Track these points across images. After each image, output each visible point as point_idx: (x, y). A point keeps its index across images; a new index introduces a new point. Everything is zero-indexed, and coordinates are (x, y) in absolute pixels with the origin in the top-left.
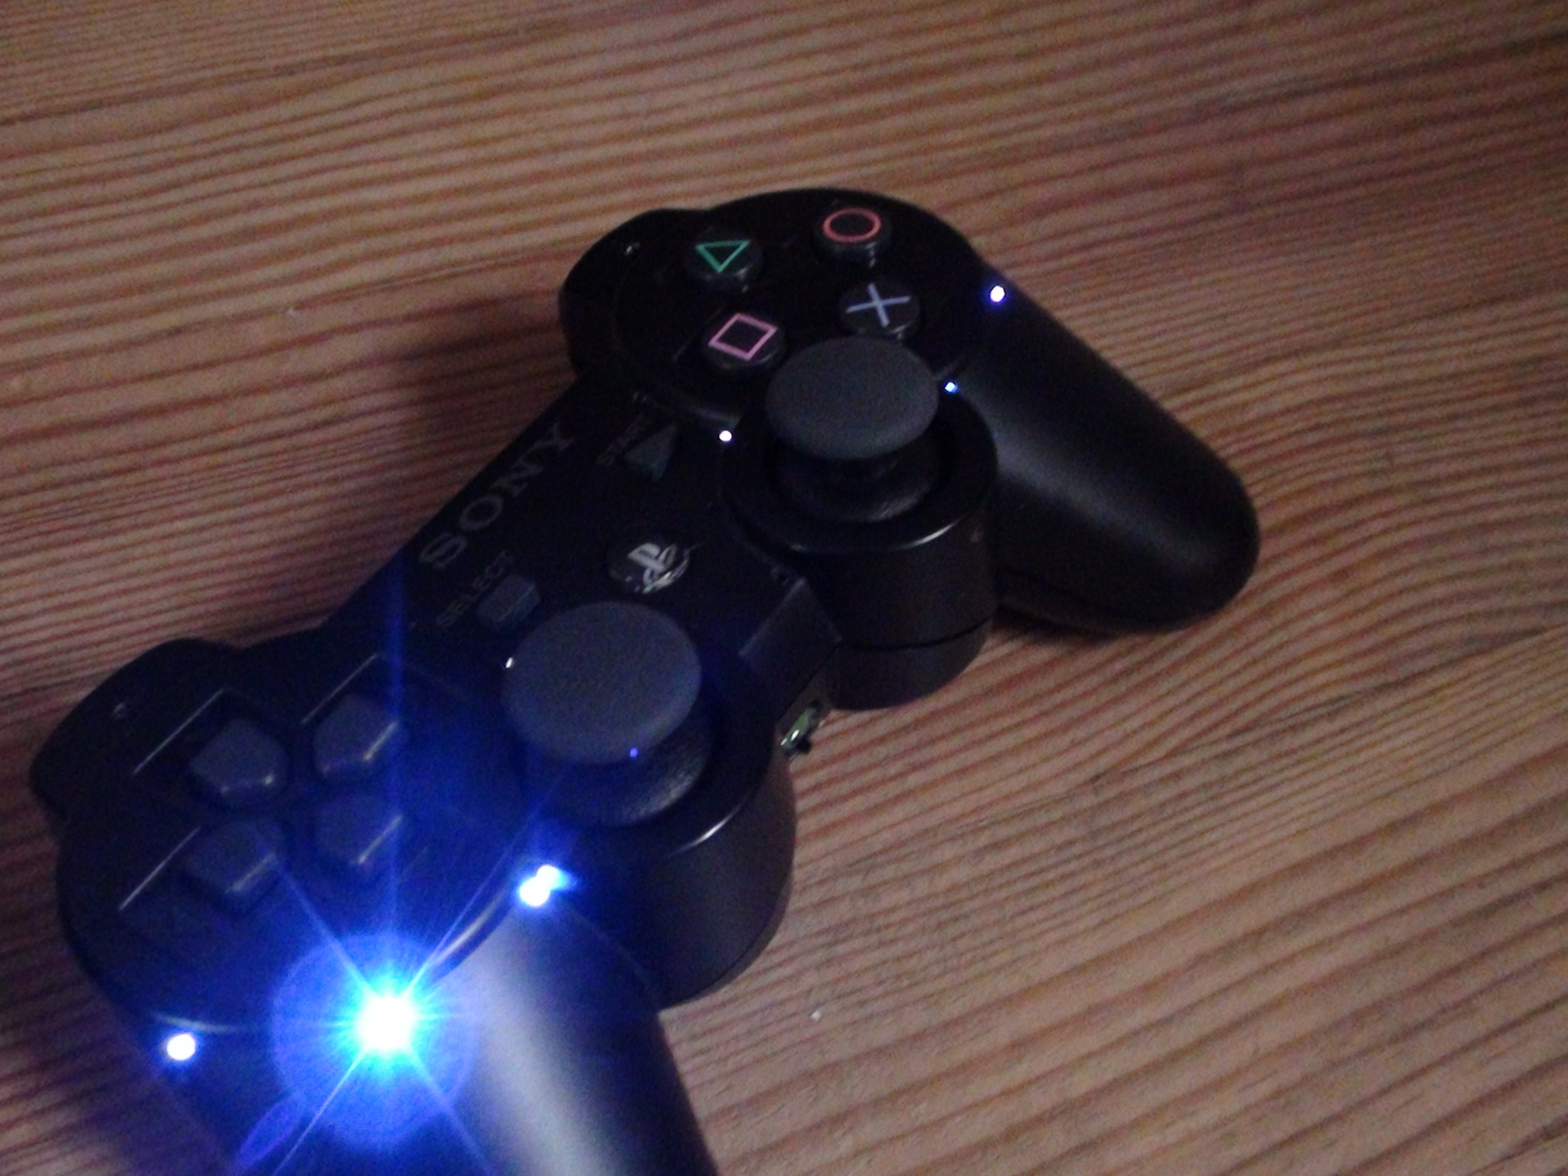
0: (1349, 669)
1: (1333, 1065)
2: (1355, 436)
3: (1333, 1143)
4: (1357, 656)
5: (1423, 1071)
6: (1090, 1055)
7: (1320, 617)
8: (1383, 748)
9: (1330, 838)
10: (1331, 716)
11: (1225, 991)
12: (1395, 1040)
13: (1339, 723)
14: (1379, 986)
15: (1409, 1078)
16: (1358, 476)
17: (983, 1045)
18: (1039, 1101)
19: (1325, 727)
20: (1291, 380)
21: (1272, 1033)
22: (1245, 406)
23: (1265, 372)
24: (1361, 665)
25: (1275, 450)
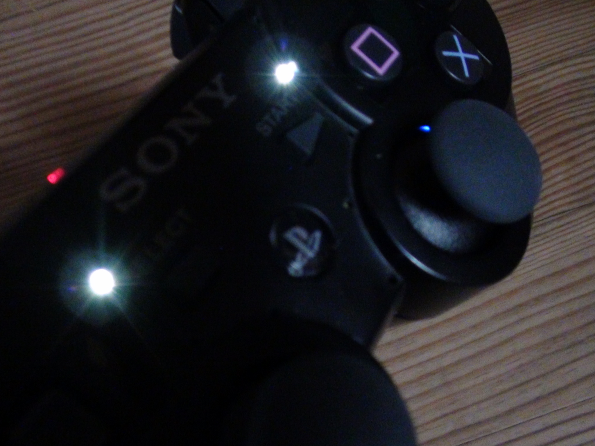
0: (568, 200)
1: (544, 356)
2: (583, 97)
3: (539, 385)
4: (573, 194)
5: (578, 359)
6: (450, 351)
7: (560, 178)
8: (580, 232)
9: (553, 269)
10: (559, 219)
11: (504, 328)
12: (569, 347)
13: (562, 222)
14: (565, 326)
15: (574, 361)
16: (583, 115)
17: (412, 347)
18: (431, 367)
19: (556, 224)
20: (559, 73)
21: (520, 344)
22: (537, 86)
23: (548, 70)
24: (573, 198)
25: (549, 105)
